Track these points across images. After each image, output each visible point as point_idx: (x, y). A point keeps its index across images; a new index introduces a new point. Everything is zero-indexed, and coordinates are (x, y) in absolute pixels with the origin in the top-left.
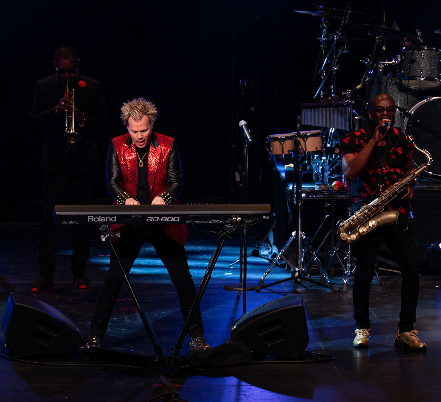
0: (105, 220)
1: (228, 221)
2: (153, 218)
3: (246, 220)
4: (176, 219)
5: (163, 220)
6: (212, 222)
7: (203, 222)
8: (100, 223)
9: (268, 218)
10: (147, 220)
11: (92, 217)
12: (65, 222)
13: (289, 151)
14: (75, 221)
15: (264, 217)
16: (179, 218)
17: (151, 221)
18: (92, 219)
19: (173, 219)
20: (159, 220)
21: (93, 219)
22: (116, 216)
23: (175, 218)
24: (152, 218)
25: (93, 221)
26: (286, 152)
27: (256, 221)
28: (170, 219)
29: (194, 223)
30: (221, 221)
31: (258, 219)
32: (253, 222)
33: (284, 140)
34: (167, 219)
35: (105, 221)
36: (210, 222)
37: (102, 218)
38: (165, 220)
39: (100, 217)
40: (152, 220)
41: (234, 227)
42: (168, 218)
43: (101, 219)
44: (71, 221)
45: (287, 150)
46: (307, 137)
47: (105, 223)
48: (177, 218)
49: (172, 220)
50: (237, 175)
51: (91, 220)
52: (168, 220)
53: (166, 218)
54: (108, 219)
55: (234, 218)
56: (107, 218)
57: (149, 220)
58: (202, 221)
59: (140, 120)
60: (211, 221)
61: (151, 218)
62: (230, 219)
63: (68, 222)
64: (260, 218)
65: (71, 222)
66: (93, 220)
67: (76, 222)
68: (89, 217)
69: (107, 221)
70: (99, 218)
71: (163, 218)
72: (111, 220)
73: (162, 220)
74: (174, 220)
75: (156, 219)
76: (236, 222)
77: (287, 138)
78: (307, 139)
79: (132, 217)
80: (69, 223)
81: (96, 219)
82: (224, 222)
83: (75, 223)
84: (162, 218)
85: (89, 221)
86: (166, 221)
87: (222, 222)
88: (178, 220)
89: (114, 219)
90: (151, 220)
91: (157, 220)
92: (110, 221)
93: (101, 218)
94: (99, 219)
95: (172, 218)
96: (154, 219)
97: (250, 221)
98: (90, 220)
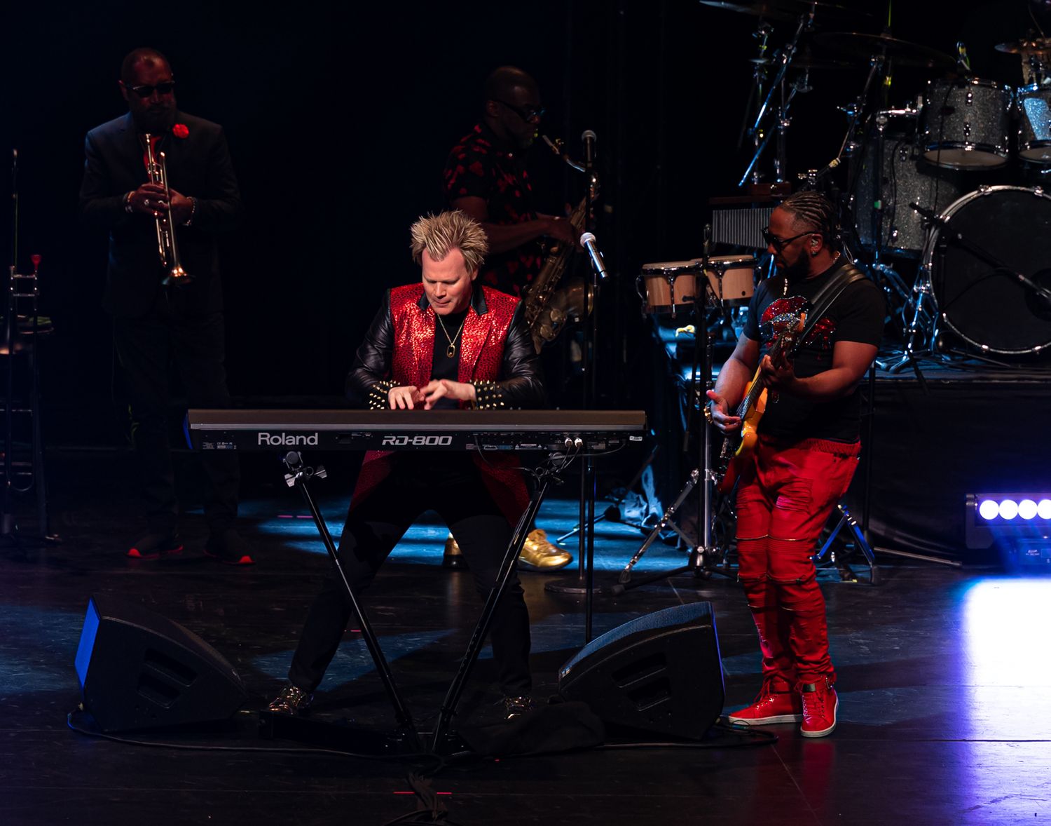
0: (294, 441)
1: (555, 446)
2: (397, 439)
3: (593, 445)
4: (445, 441)
5: (417, 442)
6: (520, 447)
7: (503, 447)
8: (284, 449)
9: (640, 439)
10: (384, 443)
11: (266, 436)
12: (209, 446)
13: (685, 299)
14: (231, 443)
15: (632, 438)
16: (450, 438)
17: (392, 444)
18: (267, 439)
19: (439, 441)
20: (408, 442)
21: (270, 439)
22: (317, 434)
23: (442, 438)
24: (394, 438)
25: (268, 443)
26: (679, 301)
27: (614, 447)
28: (432, 441)
29: (483, 451)
30: (540, 446)
31: (618, 442)
32: (608, 448)
33: (676, 274)
34: (425, 441)
35: (294, 443)
36: (517, 447)
37: (288, 438)
38: (420, 442)
39: (284, 434)
40: (394, 442)
41: (568, 460)
42: (429, 438)
43: (286, 440)
44: (223, 443)
45: (682, 297)
46: (725, 268)
47: (294, 448)
48: (448, 439)
49: (436, 443)
50: (575, 347)
51: (265, 441)
52: (427, 443)
53: (424, 438)
54: (301, 440)
55: (567, 440)
56: (298, 438)
57: (388, 443)
58: (501, 446)
59: (443, 258)
60: (519, 445)
61: (392, 439)
62: (559, 442)
63: (215, 446)
64: (624, 440)
65: (222, 446)
66: (270, 441)
67: (233, 444)
68: (260, 434)
69: (297, 443)
70: (281, 437)
71: (418, 439)
72: (306, 441)
73: (414, 443)
74: (440, 444)
75: (402, 440)
76: (573, 448)
77: (681, 271)
78: (723, 274)
79: (353, 435)
80: (219, 447)
81: (276, 440)
82: (545, 448)
83: (231, 447)
84: (416, 438)
85: (260, 443)
86: (423, 444)
87: (543, 447)
88: (449, 443)
89: (312, 440)
90: (391, 442)
91: (405, 443)
92: (305, 443)
93: (286, 436)
94: (282, 440)
95: (437, 438)
96: (398, 441)
97: (602, 446)
98: (262, 440)
